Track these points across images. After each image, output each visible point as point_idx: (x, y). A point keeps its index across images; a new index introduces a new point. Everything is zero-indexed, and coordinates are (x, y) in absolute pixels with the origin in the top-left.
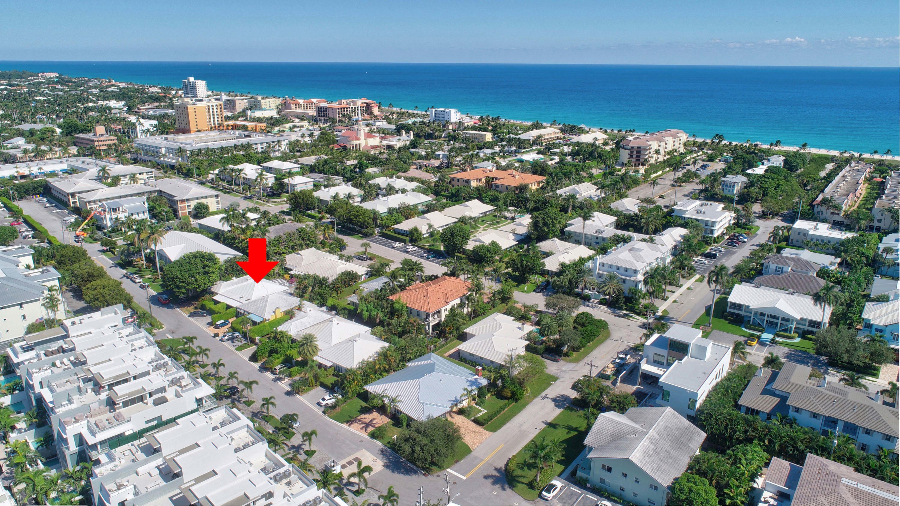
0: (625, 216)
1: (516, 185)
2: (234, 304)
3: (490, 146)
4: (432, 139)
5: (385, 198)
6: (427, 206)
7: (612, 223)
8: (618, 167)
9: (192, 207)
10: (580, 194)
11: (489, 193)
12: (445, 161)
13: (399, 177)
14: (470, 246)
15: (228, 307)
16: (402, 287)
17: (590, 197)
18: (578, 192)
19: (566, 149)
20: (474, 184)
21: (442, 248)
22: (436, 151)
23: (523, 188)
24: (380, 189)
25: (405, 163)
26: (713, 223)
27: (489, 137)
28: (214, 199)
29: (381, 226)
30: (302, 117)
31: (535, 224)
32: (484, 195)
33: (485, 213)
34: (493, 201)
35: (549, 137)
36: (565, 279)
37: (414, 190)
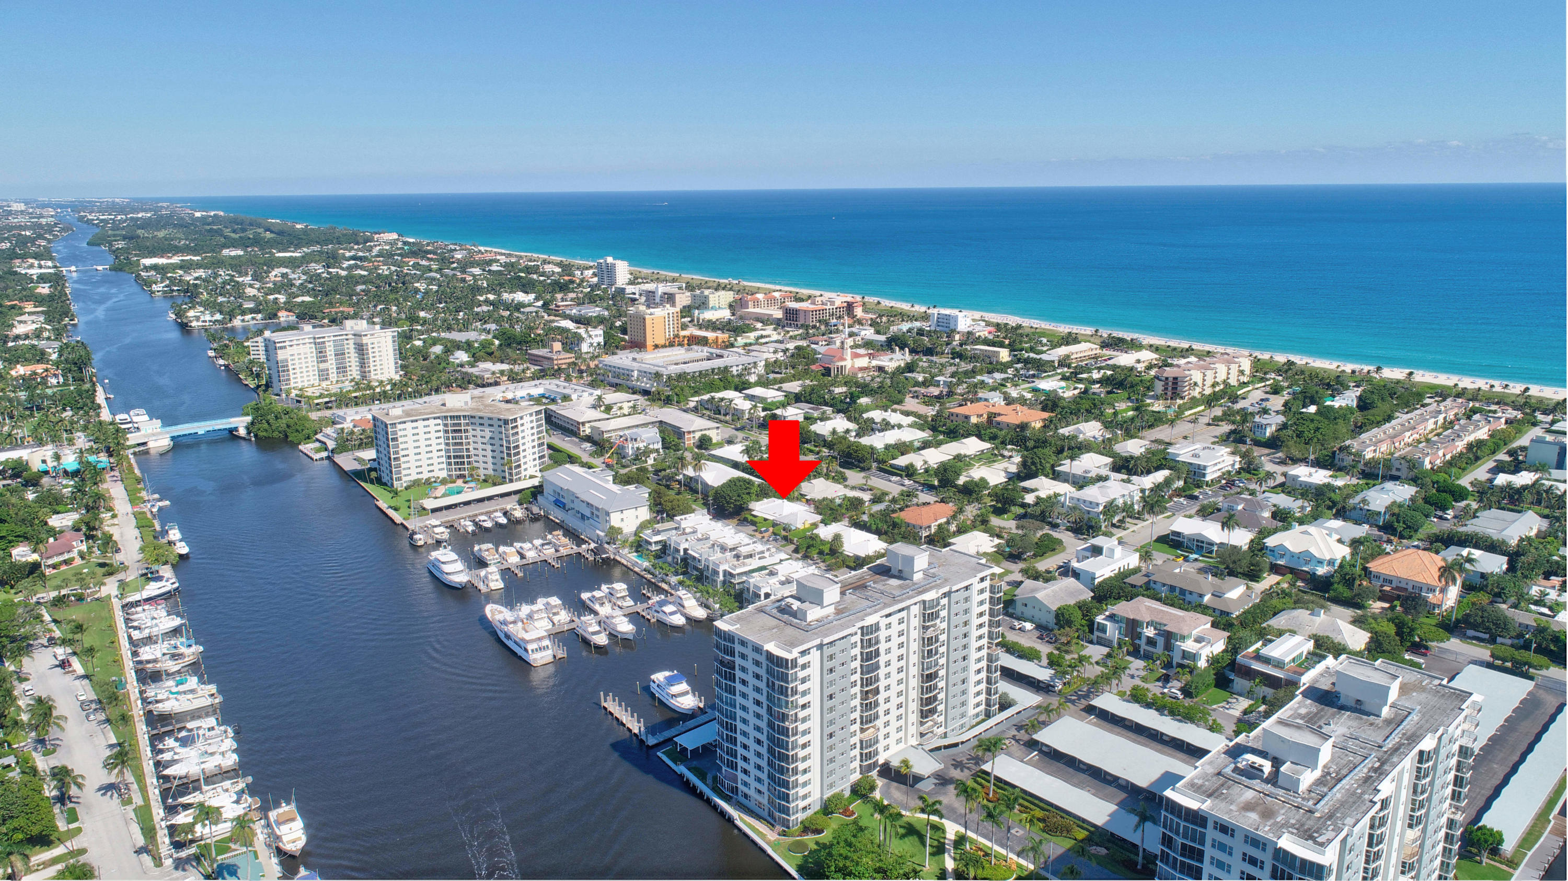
0: (1122, 458)
1: (1017, 423)
2: (771, 518)
3: (1003, 368)
4: (932, 355)
5: (882, 434)
6: (923, 442)
7: (1106, 465)
8: (1148, 401)
9: (697, 438)
10: (1084, 434)
11: (989, 431)
12: (945, 390)
13: (894, 411)
14: (961, 481)
15: (766, 520)
16: (901, 509)
17: (1094, 437)
18: (1081, 432)
19: (1096, 375)
20: (974, 420)
21: (936, 483)
22: (936, 376)
23: (1023, 426)
24: (874, 423)
25: (899, 392)
26: (1205, 468)
27: (1004, 355)
28: (715, 431)
29: (877, 461)
30: (766, 320)
31: (1024, 464)
32: (983, 432)
33: (982, 451)
34: (993, 438)
35: (1082, 355)
36: (1038, 510)
37: (910, 426)
